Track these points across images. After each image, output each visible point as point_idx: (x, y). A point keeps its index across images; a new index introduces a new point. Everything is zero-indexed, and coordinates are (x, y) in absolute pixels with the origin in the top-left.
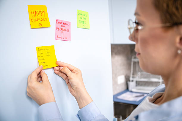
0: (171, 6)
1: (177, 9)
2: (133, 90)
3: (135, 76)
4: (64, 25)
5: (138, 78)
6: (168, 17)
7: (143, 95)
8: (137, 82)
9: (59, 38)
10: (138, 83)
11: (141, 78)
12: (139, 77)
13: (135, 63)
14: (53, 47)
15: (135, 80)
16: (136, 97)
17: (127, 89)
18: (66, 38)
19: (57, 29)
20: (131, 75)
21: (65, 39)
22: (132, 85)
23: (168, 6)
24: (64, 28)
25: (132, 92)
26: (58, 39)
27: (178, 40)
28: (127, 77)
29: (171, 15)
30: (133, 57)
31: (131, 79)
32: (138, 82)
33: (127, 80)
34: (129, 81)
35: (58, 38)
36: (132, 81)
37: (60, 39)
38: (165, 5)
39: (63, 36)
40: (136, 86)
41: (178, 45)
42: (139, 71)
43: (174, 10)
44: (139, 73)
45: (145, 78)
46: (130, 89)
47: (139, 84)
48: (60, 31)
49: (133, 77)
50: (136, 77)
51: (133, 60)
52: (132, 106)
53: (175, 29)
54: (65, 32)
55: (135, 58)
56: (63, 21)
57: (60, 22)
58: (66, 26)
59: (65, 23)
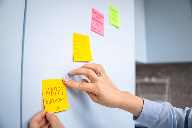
18: (100, 31)
19: (93, 19)
24: (98, 20)
35: (93, 29)
37: (95, 31)
48: (95, 22)
54: (100, 24)
56: (99, 12)
57: (95, 11)
58: (100, 18)
59: (100, 14)
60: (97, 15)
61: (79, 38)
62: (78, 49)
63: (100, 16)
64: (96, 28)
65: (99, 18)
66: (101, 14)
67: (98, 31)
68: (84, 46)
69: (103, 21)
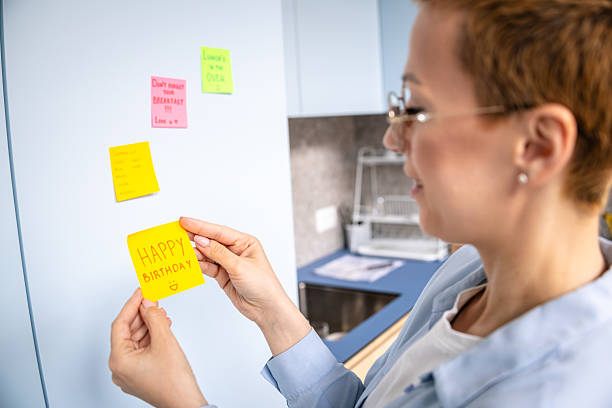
0: (503, 65)
1: (519, 72)
2: (363, 250)
3: (368, 208)
4: (171, 89)
5: (376, 215)
6: (496, 91)
7: (390, 265)
8: (373, 225)
9: (161, 121)
10: (378, 230)
11: (386, 212)
12: (379, 211)
13: (367, 169)
14: (145, 145)
15: (368, 219)
16: (371, 268)
17: (346, 248)
18: (176, 121)
19: (156, 100)
20: (357, 206)
21: (174, 124)
22: (359, 235)
23: (496, 63)
24: (170, 97)
25: (358, 255)
26: (158, 124)
27: (520, 147)
28: (344, 212)
29: (504, 87)
30: (361, 152)
31: (356, 217)
32: (377, 227)
33: (345, 219)
34: (351, 223)
35: (158, 122)
36: (360, 223)
37: (163, 125)
38: (488, 61)
39: (168, 117)
40: (373, 237)
41: (520, 161)
42: (380, 194)
43: (512, 74)
44: (380, 201)
45: (397, 213)
46: (354, 246)
47: (380, 232)
48: (162, 106)
49: (362, 212)
50: (371, 212)
51: (362, 160)
52: (360, 294)
53: (513, 120)
54: (174, 106)
55: (367, 154)
56: (169, 79)
57: (161, 82)
58: (175, 90)
59: (172, 83)
60: (167, 88)
61: (126, 153)
62: (124, 176)
63: (174, 86)
64: (163, 119)
65: (172, 92)
66: (175, 80)
67: (171, 123)
68: (138, 166)
69: (184, 94)
